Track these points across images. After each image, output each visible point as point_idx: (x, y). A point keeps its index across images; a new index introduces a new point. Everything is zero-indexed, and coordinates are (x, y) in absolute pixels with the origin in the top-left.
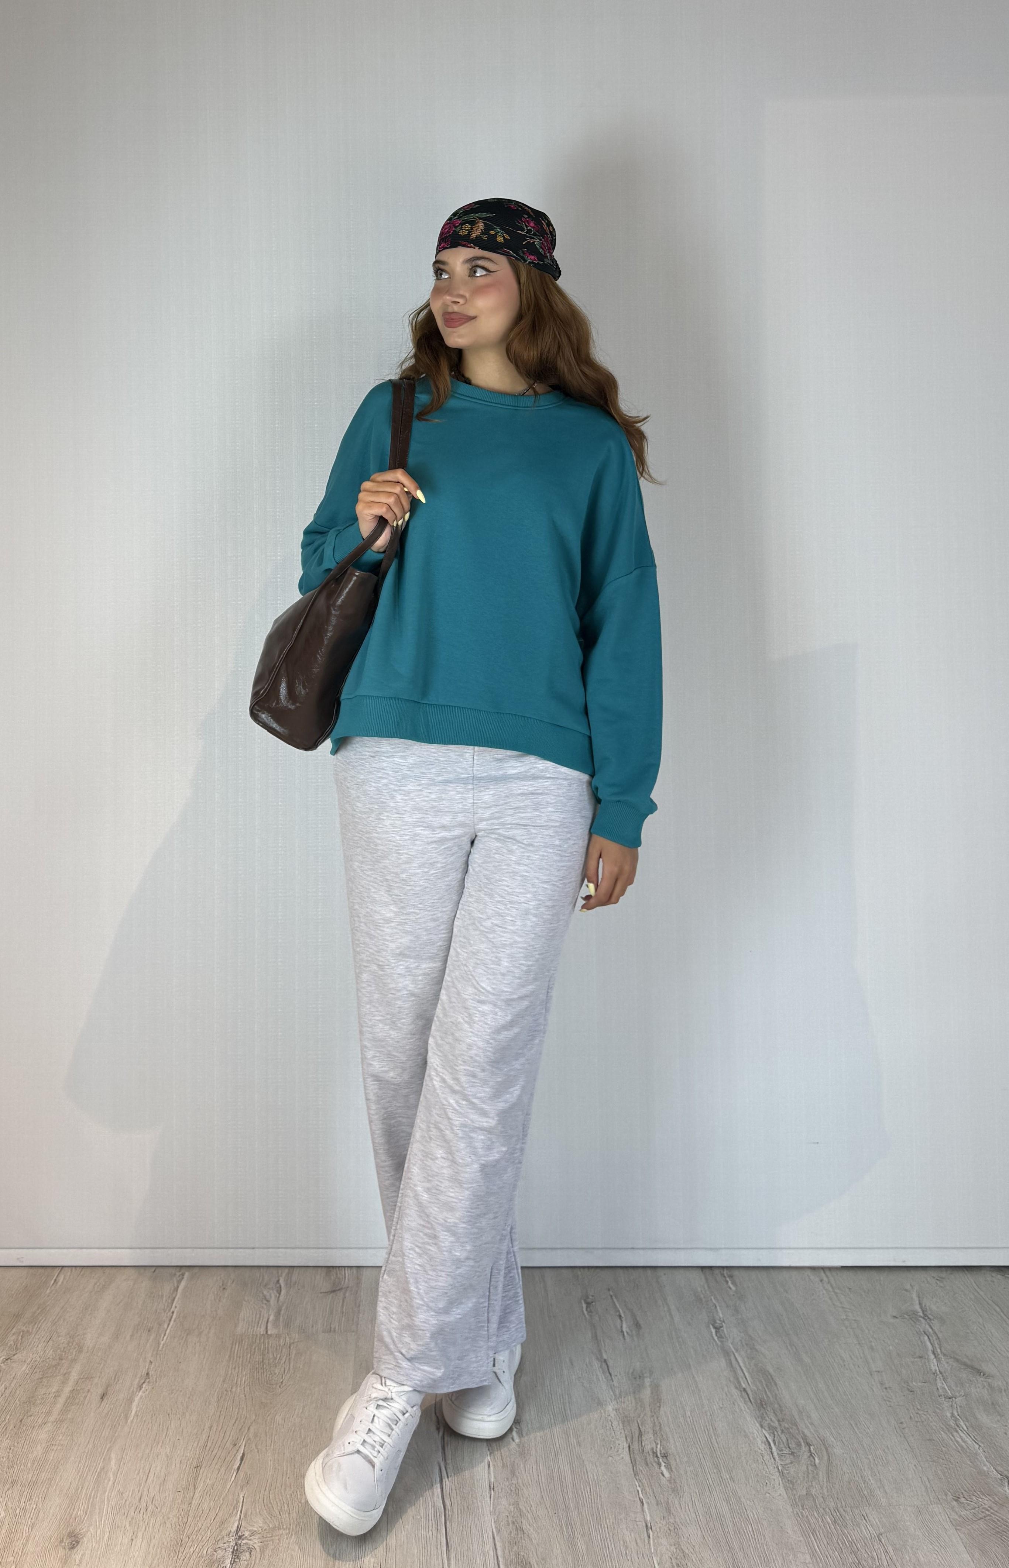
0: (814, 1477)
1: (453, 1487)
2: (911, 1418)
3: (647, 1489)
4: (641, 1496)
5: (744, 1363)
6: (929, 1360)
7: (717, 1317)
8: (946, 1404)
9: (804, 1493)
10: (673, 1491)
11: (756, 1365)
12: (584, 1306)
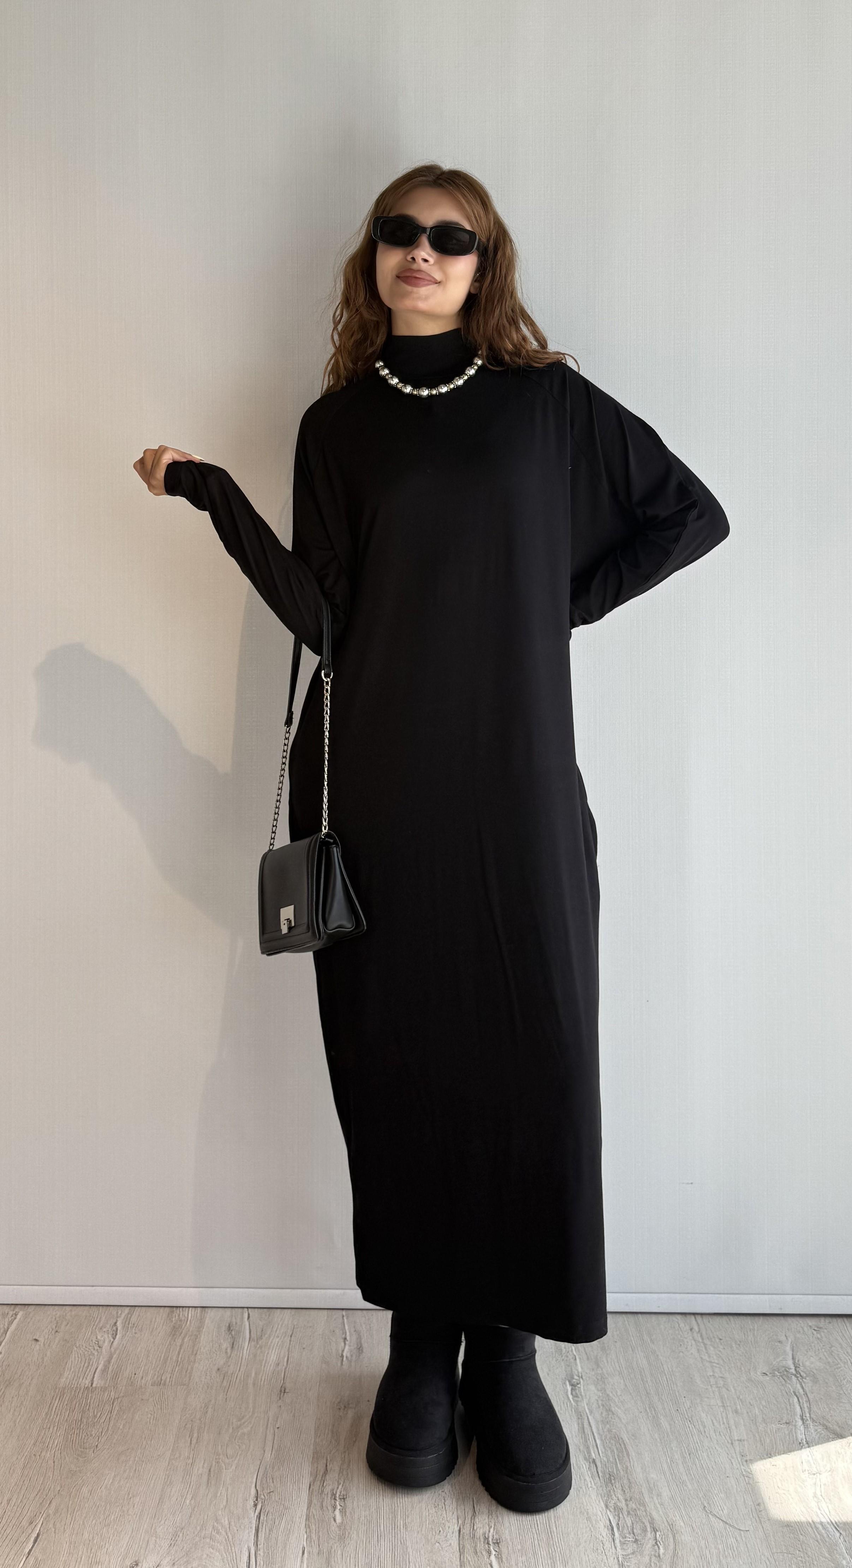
5: (596, 1427)
6: (795, 1426)
7: (574, 1372)
8: (808, 1481)
11: (610, 1431)
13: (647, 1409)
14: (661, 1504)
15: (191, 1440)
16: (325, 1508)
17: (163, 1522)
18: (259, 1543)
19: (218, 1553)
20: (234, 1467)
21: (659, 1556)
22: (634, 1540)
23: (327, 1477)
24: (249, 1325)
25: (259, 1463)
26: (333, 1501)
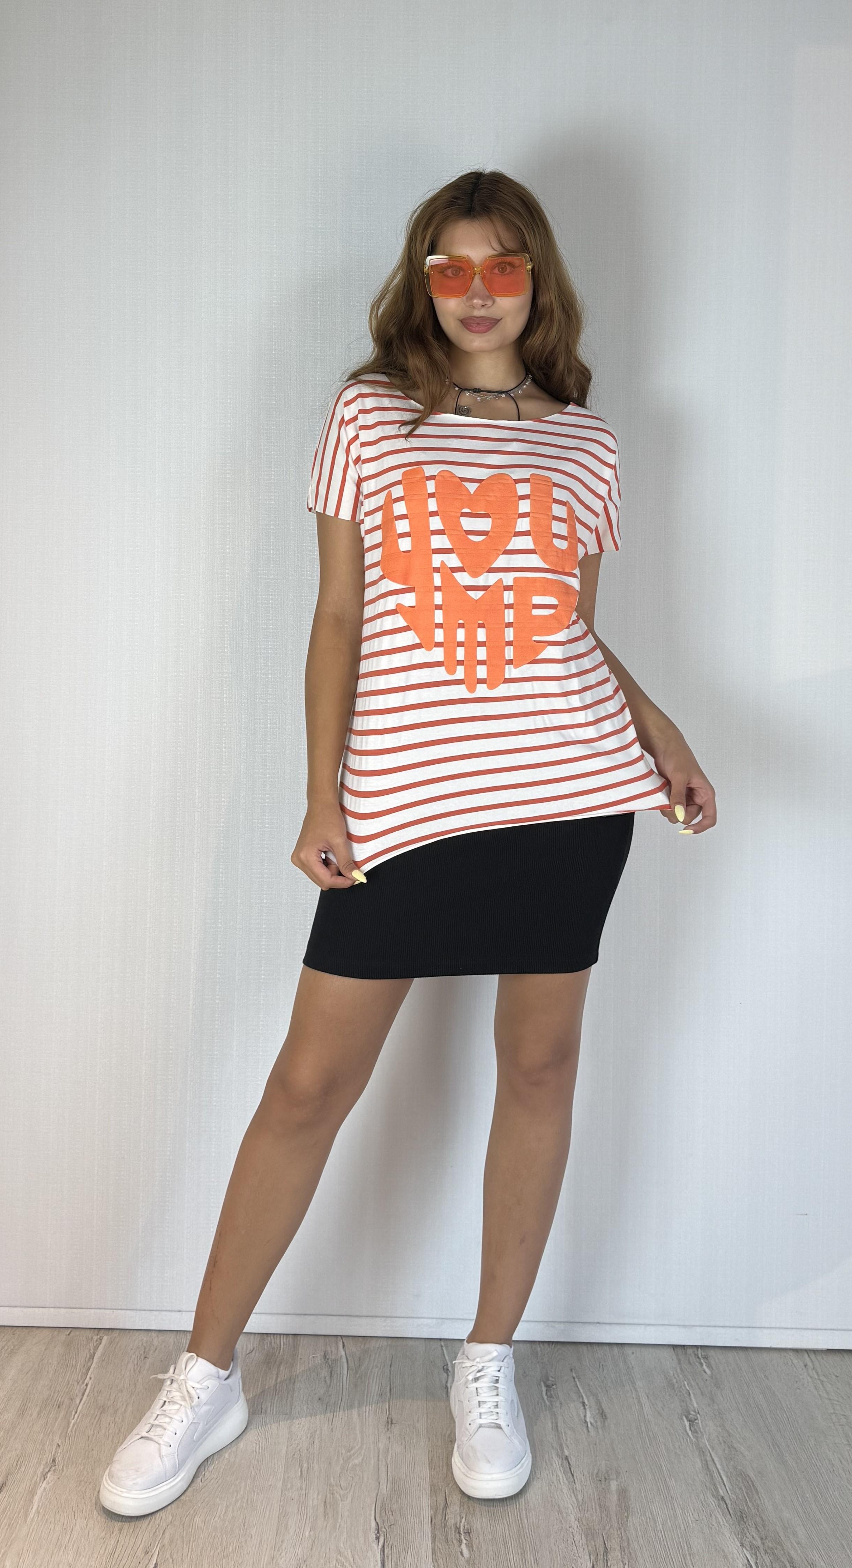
5: (721, 1465)
7: (692, 1407)
11: (735, 1468)
13: (772, 1447)
15: (302, 1472)
16: (450, 1543)
17: (284, 1554)
20: (349, 1499)
23: (448, 1511)
24: (346, 1355)
25: (375, 1495)
26: (457, 1535)
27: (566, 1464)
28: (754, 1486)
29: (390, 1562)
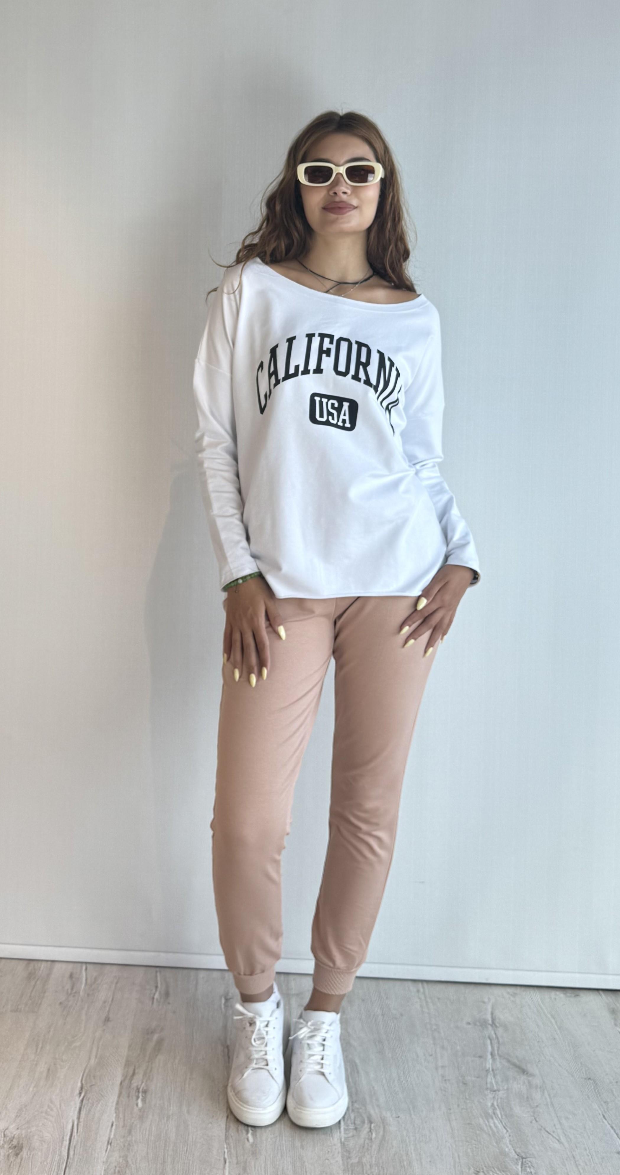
0: (368, 1149)
1: (80, 1141)
2: (458, 1106)
3: (233, 1151)
4: (226, 1156)
6: (486, 1059)
8: (490, 1096)
9: (356, 1160)
10: (253, 1154)
12: (223, 1001)
13: (377, 1043)
14: (378, 1106)
15: (37, 1050)
16: (130, 1098)
17: (12, 1101)
18: (81, 1118)
19: (50, 1123)
20: (67, 1068)
21: (371, 1139)
22: (354, 1128)
23: (135, 1077)
24: (86, 975)
25: (84, 1066)
26: (137, 1094)
27: (226, 1050)
28: (357, 1069)
29: (85, 1110)
